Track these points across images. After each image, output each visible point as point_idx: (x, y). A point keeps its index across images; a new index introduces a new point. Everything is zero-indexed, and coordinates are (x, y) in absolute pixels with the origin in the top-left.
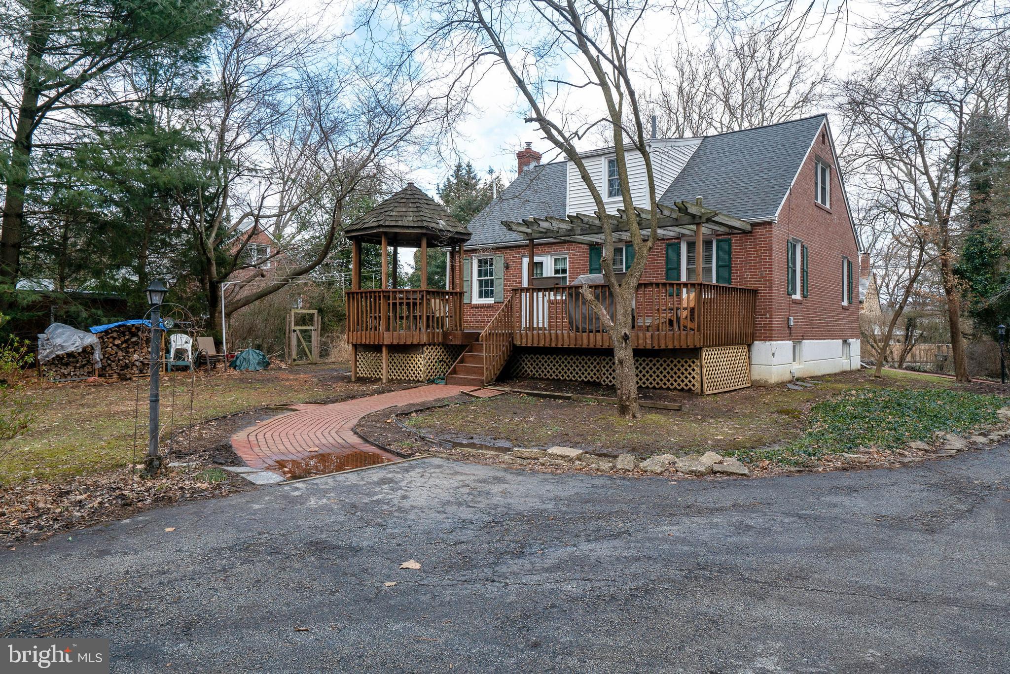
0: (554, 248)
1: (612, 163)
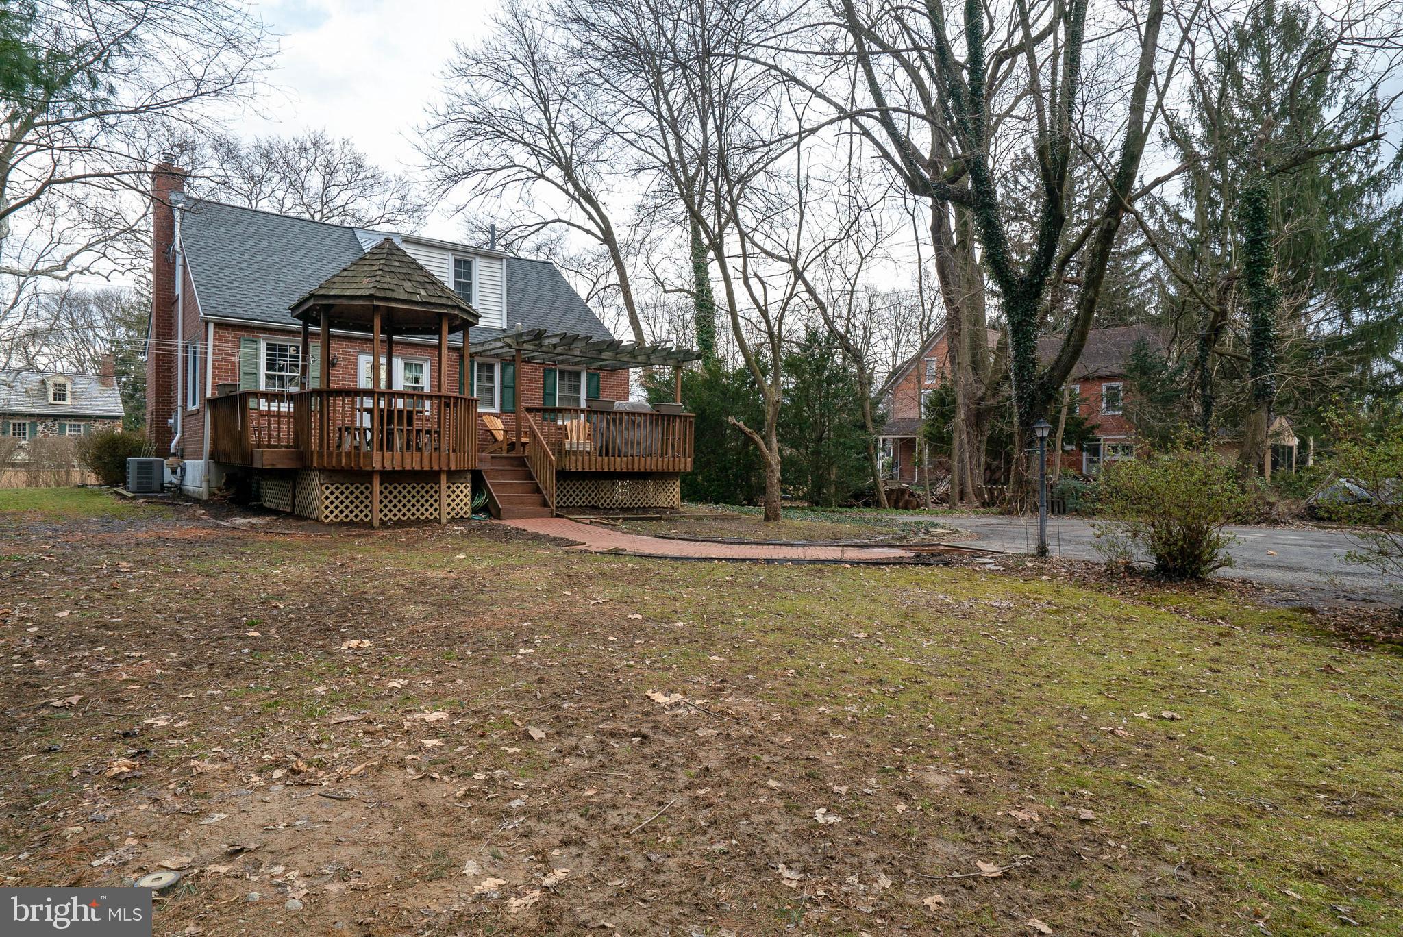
0: (410, 350)
1: (458, 262)
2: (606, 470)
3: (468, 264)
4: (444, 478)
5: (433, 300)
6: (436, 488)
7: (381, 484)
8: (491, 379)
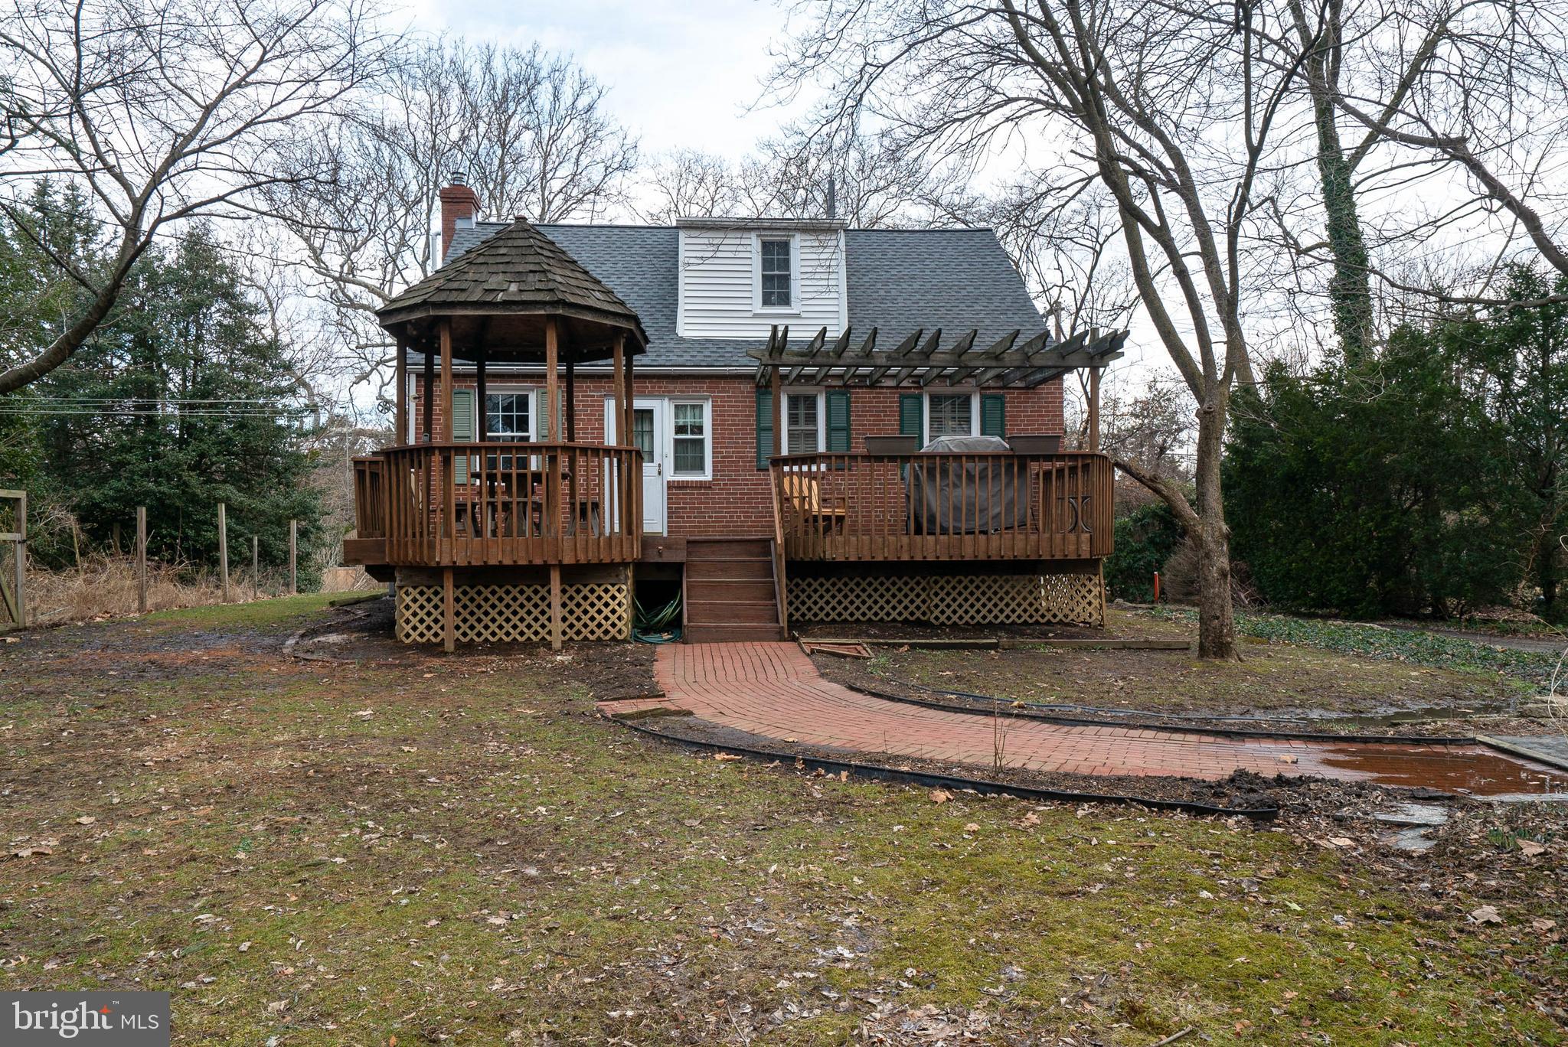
0: (679, 386)
1: (767, 247)
2: (905, 558)
3: (785, 247)
4: (555, 578)
5: (525, 297)
6: (543, 592)
7: (457, 587)
8: (812, 418)
